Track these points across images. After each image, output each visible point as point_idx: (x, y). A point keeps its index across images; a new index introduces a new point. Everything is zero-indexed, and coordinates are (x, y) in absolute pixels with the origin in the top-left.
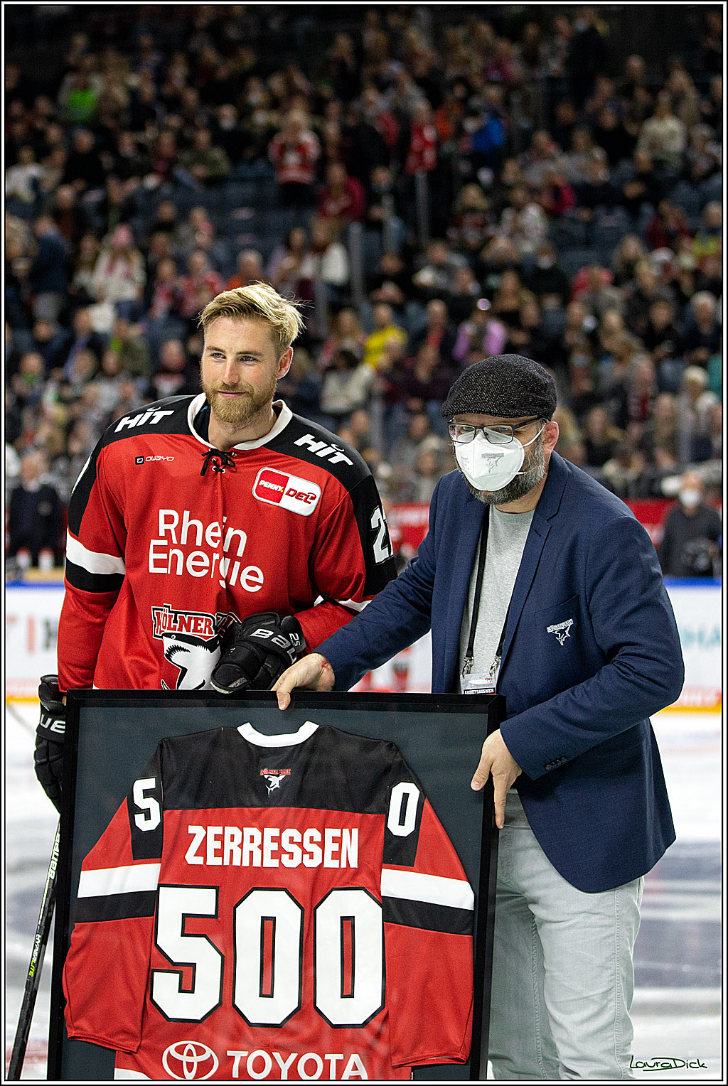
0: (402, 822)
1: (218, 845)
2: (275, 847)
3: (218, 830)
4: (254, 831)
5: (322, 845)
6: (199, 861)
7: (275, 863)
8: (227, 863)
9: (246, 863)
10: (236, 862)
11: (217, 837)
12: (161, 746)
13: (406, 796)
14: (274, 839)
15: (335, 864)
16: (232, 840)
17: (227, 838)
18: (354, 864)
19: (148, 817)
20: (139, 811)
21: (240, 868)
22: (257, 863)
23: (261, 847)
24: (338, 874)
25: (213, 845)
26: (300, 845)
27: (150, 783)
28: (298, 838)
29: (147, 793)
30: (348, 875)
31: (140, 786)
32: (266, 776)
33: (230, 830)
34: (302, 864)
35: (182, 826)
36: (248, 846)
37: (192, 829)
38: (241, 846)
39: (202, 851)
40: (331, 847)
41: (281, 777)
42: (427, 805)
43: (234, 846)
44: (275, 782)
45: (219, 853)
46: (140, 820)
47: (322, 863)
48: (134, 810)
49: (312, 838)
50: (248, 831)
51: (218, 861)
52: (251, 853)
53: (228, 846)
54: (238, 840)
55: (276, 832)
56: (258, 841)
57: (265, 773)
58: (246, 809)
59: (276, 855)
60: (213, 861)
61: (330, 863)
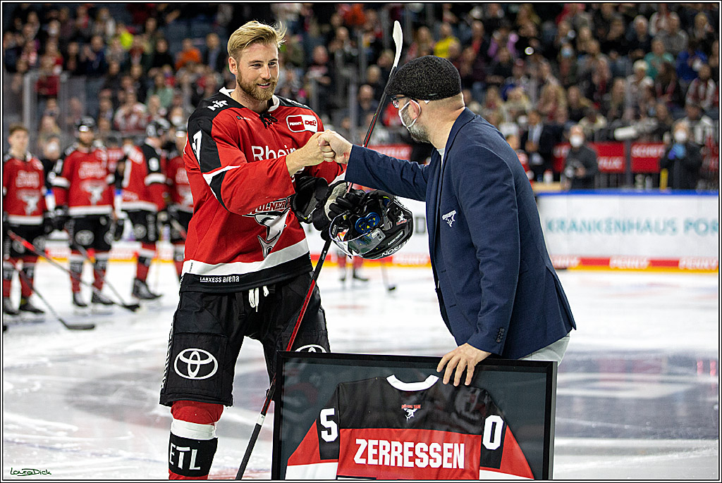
0: (492, 440)
1: (375, 451)
2: (411, 454)
3: (375, 442)
4: (398, 444)
5: (442, 454)
6: (363, 461)
7: (411, 464)
8: (381, 463)
9: (393, 464)
10: (387, 463)
11: (375, 447)
12: (338, 388)
13: (494, 424)
14: (410, 449)
15: (449, 466)
16: (384, 449)
17: (381, 448)
18: (461, 466)
19: (330, 433)
20: (325, 429)
21: (389, 467)
22: (400, 464)
23: (402, 454)
24: (452, 472)
25: (372, 452)
26: (428, 453)
27: (331, 412)
28: (426, 449)
29: (329, 418)
30: (458, 473)
31: (325, 413)
32: (405, 409)
33: (383, 443)
34: (429, 465)
35: (352, 439)
36: (394, 453)
37: (358, 441)
38: (390, 453)
39: (365, 455)
40: (447, 455)
41: (415, 410)
42: (508, 429)
43: (385, 453)
44: (411, 412)
45: (376, 457)
46: (324, 434)
47: (442, 465)
48: (321, 428)
49: (435, 449)
50: (395, 444)
51: (375, 462)
52: (396, 457)
53: (382, 453)
54: (388, 449)
55: (411, 445)
56: (400, 450)
57: (404, 407)
58: (392, 430)
59: (411, 459)
60: (372, 461)
61: (447, 465)
